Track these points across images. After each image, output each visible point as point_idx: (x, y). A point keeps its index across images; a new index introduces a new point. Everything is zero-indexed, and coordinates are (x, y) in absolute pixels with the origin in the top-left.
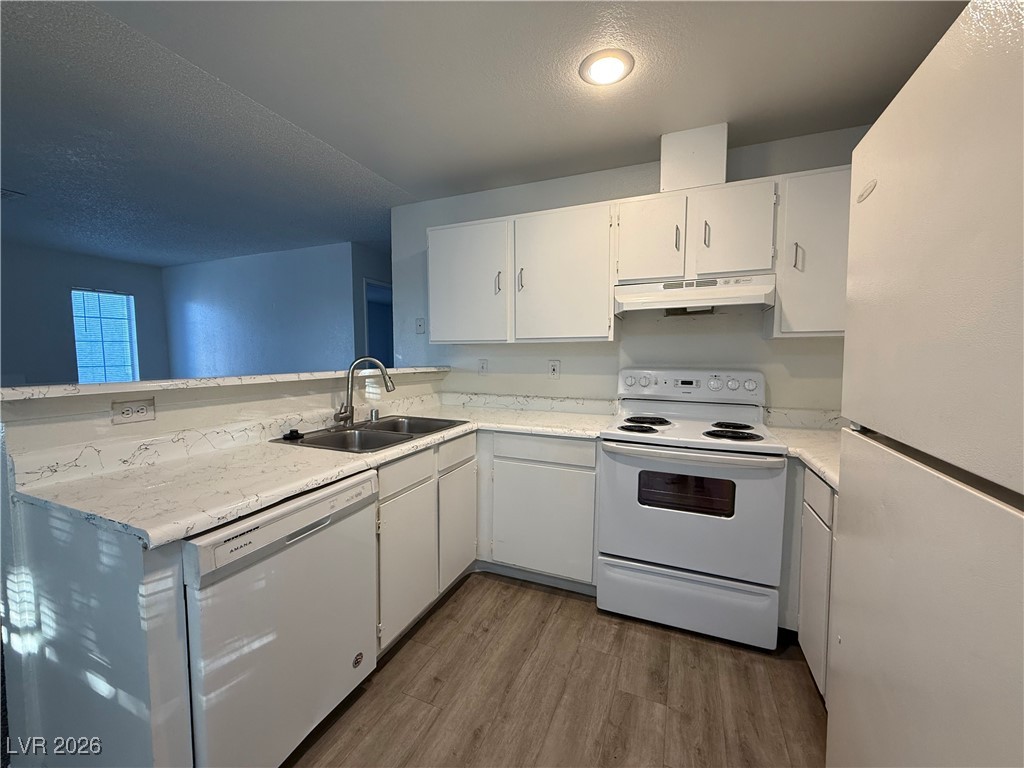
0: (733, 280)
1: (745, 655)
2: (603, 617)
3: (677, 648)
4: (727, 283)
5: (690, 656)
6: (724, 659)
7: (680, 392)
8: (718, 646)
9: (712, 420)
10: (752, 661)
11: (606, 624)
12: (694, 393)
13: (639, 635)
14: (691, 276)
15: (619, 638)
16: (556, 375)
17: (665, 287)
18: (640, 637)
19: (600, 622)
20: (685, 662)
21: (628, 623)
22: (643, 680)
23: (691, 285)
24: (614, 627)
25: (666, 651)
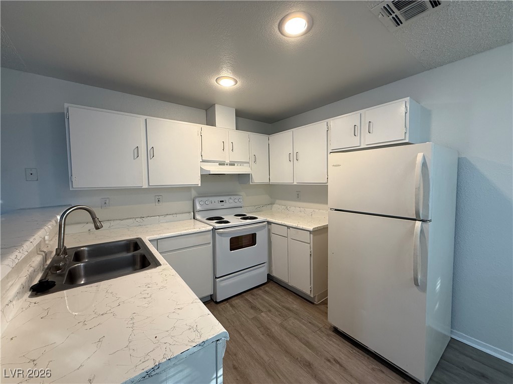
0: (239, 164)
1: (262, 287)
2: (220, 304)
3: (248, 297)
4: (238, 165)
5: (253, 297)
6: (259, 292)
7: (220, 205)
8: (255, 290)
9: (233, 214)
10: (264, 288)
11: (224, 305)
12: (226, 205)
13: (237, 301)
14: (228, 161)
15: (232, 306)
16: (160, 203)
17: (220, 164)
18: (236, 301)
19: (222, 306)
20: (254, 299)
21: (229, 300)
22: (252, 311)
23: (227, 165)
24: (227, 304)
25: (247, 300)
